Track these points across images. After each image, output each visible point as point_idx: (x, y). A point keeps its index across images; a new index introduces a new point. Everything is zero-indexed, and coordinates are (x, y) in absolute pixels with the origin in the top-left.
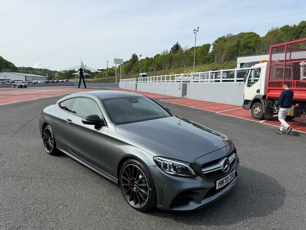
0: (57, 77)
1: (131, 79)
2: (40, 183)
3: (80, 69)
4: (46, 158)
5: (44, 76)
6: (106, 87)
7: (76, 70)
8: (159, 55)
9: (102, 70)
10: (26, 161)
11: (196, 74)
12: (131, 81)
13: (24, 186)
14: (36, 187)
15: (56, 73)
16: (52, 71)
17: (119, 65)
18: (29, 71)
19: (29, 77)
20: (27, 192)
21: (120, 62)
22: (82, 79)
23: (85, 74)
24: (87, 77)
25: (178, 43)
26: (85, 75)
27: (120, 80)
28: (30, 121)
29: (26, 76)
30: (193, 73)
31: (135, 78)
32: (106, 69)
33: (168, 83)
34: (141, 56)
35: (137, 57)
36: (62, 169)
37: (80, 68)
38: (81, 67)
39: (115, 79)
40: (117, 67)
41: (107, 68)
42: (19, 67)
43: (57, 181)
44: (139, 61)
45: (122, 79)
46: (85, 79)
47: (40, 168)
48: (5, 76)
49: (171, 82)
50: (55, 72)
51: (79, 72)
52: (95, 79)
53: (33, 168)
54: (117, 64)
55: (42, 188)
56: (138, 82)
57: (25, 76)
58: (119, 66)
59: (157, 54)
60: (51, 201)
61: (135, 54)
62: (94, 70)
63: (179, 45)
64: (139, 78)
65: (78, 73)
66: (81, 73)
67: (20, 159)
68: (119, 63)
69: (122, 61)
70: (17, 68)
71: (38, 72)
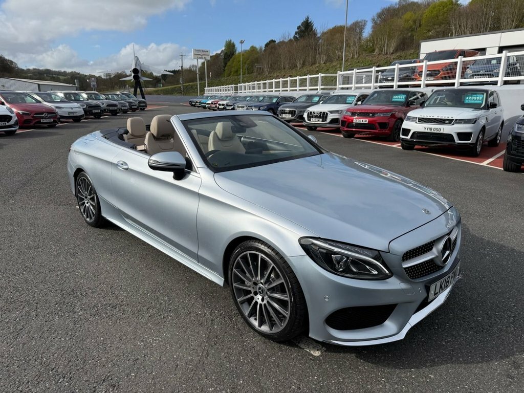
0: (94, 86)
1: (224, 86)
2: (56, 318)
3: (133, 70)
4: (72, 252)
5: (71, 85)
6: (182, 102)
7: (128, 73)
8: (274, 41)
9: (174, 72)
10: (28, 258)
11: (346, 74)
12: (226, 91)
13: (19, 327)
14: (46, 329)
15: (93, 79)
16: (86, 76)
17: (203, 60)
18: (45, 75)
19: (46, 86)
20: (24, 344)
21: (205, 57)
22: (138, 89)
23: (143, 79)
24: (148, 84)
25: (308, 17)
26: (142, 81)
27: (205, 88)
28: (42, 169)
29: (39, 85)
30: (341, 73)
31: (233, 86)
32: (180, 68)
33: (295, 92)
34: (242, 42)
35: (233, 45)
36: (105, 279)
37: (133, 67)
38: (136, 65)
39: (197, 88)
40: (200, 65)
41: (182, 67)
42: (27, 68)
43: (94, 311)
44: (239, 53)
45: (209, 86)
46: (143, 89)
47: (58, 276)
48: (3, 86)
49: (300, 90)
50: (91, 76)
51: (133, 75)
52: (161, 87)
53: (42, 276)
54: (199, 60)
55: (60, 332)
56: (239, 91)
57: (37, 85)
58: (203, 64)
59: (270, 40)
60: (78, 370)
61: (231, 41)
62: (159, 72)
63: (310, 22)
64: (239, 85)
65: (132, 78)
66: (136, 78)
67: (16, 256)
68: (203, 57)
69: (207, 53)
70: (22, 70)
71: (61, 78)
